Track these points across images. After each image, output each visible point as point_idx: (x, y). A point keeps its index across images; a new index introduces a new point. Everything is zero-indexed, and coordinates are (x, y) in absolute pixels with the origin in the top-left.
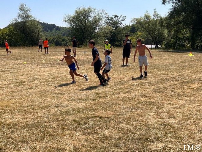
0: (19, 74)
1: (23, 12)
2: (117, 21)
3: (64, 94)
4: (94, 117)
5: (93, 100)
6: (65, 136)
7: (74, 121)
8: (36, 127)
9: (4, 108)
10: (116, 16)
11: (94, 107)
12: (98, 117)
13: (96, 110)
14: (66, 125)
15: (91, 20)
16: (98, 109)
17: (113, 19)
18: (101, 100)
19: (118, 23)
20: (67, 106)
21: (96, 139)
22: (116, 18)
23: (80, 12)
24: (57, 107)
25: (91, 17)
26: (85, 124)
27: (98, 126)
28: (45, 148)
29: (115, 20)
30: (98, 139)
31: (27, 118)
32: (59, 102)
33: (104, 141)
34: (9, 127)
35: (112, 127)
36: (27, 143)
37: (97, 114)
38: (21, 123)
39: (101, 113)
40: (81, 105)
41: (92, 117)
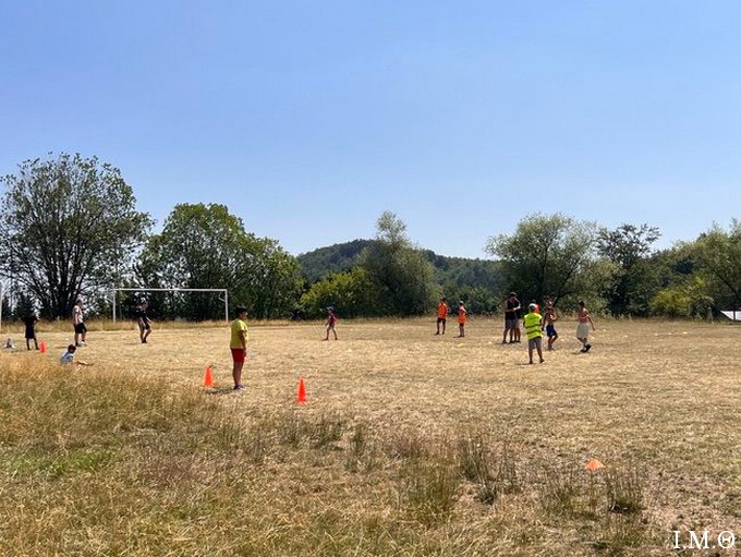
1: (388, 232)
2: (632, 242)
10: (627, 228)
15: (562, 246)
17: (619, 236)
19: (636, 248)
22: (629, 233)
23: (533, 227)
25: (562, 240)
29: (626, 239)
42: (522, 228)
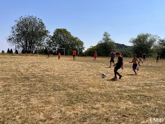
0: (100, 70)
1: (106, 37)
3: (124, 82)
4: (141, 95)
5: (143, 87)
6: (121, 102)
7: (128, 96)
8: (106, 95)
9: (90, 85)
11: (142, 90)
12: (144, 95)
13: (143, 92)
14: (123, 97)
15: (148, 41)
16: (145, 92)
17: (164, 41)
18: (148, 87)
20: (125, 88)
21: (140, 106)
23: (141, 36)
24: (119, 88)
25: (148, 39)
26: (135, 98)
27: (143, 100)
28: (109, 105)
30: (141, 107)
31: (101, 90)
32: (120, 86)
33: (145, 108)
34: (92, 93)
35: (152, 102)
36: (100, 102)
37: (144, 94)
38: (98, 92)
39: (146, 94)
40: (134, 88)
41: (140, 95)
42: (138, 36)
